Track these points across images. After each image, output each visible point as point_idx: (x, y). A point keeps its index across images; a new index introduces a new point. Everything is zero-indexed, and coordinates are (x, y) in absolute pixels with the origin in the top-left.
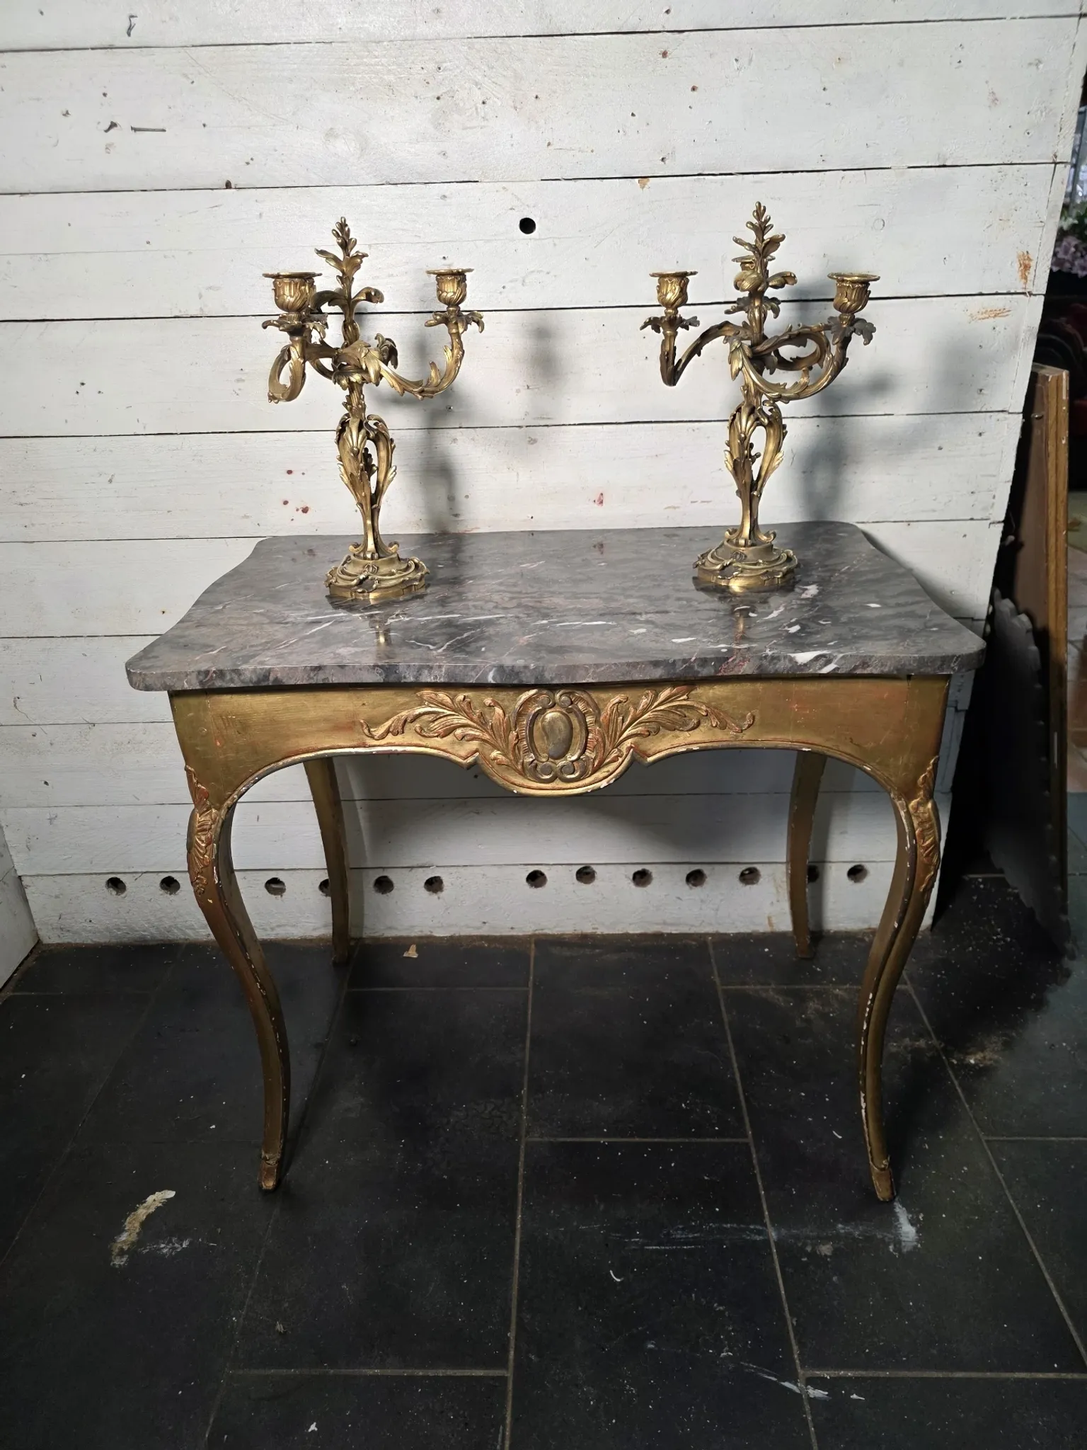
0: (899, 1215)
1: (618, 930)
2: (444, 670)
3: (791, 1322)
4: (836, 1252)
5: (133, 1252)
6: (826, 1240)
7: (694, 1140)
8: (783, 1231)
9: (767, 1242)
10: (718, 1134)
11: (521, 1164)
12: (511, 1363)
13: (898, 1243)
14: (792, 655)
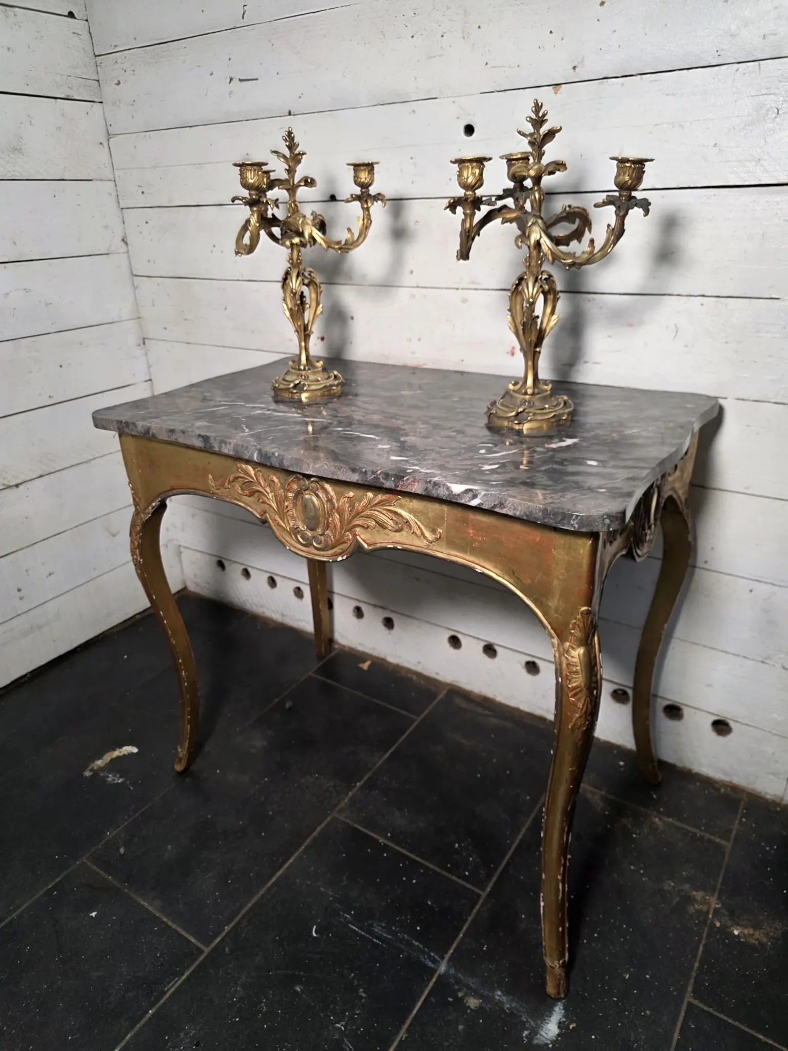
0: (554, 1013)
1: (512, 703)
2: (232, 446)
3: (402, 1034)
4: (480, 1010)
5: (96, 773)
6: (477, 995)
7: (444, 873)
8: (452, 971)
9: (433, 971)
10: (465, 878)
11: (319, 829)
12: (213, 945)
13: (534, 1032)
14: (449, 485)
